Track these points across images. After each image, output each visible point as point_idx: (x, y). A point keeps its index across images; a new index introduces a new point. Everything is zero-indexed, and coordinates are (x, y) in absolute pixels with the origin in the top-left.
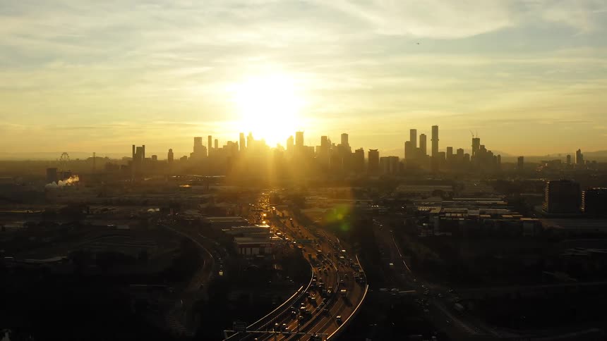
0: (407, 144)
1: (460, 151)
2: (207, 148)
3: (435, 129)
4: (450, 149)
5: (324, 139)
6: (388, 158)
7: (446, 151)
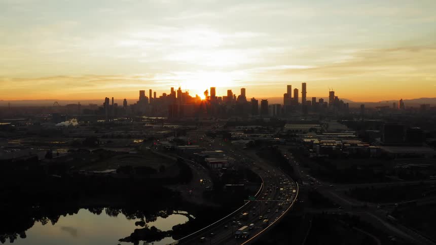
0: (285, 95)
1: (321, 100)
2: (149, 98)
3: (304, 85)
4: (314, 99)
5: (230, 92)
6: (274, 105)
7: (311, 100)
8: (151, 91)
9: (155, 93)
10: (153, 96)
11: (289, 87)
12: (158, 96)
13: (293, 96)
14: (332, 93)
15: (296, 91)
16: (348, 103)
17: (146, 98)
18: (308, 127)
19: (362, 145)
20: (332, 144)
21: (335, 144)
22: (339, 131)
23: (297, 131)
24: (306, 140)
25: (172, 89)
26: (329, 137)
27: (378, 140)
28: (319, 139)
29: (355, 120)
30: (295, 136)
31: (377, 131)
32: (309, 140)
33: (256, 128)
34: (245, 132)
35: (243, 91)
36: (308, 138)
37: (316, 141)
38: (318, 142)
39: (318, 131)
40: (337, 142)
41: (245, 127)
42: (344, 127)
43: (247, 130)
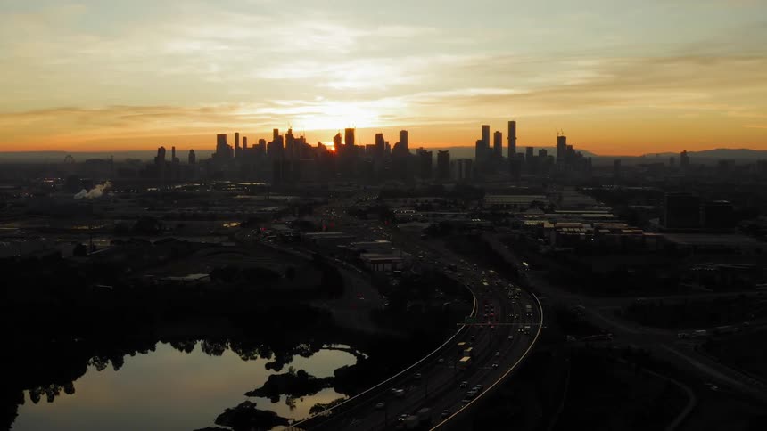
0: (478, 143)
1: (543, 152)
2: (234, 147)
3: (512, 125)
4: (530, 149)
5: (379, 137)
6: (460, 161)
7: (525, 152)
8: (237, 135)
9: (245, 139)
10: (241, 145)
11: (485, 129)
12: (250, 145)
13: (492, 144)
14: (561, 140)
15: (498, 135)
16: (590, 158)
17: (229, 148)
18: (527, 199)
19: (630, 231)
20: (577, 230)
21: (582, 230)
22: (582, 206)
23: (508, 207)
24: (528, 223)
25: (276, 132)
26: (566, 217)
27: (655, 222)
28: (552, 221)
29: (606, 187)
30: (507, 214)
31: (650, 207)
32: (534, 223)
33: (436, 201)
34: (418, 209)
35: (404, 134)
36: (530, 219)
37: (547, 224)
38: (552, 226)
39: (546, 207)
40: (587, 227)
41: (414, 200)
42: (589, 200)
43: (419, 204)
